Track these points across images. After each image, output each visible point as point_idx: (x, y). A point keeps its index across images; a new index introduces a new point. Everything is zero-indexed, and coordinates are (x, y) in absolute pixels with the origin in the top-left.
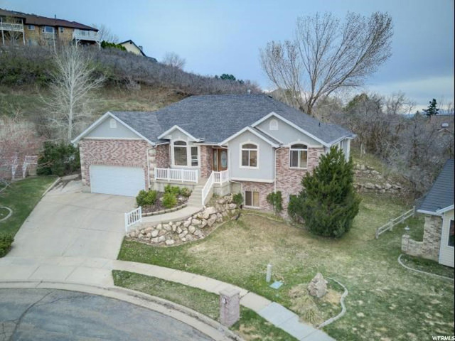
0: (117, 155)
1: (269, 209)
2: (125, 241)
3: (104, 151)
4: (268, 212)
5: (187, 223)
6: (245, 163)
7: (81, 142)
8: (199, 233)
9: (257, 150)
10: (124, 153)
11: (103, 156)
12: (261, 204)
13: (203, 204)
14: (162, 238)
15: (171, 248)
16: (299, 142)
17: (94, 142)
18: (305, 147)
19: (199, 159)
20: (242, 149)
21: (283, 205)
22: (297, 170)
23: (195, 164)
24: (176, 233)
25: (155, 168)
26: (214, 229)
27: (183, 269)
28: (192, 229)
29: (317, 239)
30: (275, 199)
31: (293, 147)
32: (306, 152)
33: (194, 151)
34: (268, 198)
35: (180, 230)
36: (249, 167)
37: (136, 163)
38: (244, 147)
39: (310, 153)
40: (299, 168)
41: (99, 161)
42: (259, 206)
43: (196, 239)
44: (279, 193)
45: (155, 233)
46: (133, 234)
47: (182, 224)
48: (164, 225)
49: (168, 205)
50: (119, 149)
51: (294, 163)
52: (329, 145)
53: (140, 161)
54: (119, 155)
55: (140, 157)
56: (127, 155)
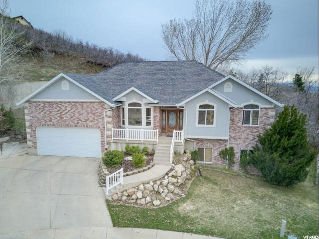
0: (69, 117)
1: (221, 164)
2: (109, 204)
3: (54, 113)
4: (220, 167)
5: (165, 182)
6: (201, 122)
7: (27, 105)
8: (177, 191)
9: (215, 109)
10: (77, 115)
11: (53, 118)
12: (213, 159)
13: (171, 162)
14: (148, 199)
16: (252, 102)
17: (42, 104)
18: (257, 106)
19: (152, 120)
20: (198, 109)
21: (235, 160)
22: (249, 128)
23: (148, 124)
24: (158, 192)
25: (112, 129)
26: (189, 186)
28: (172, 187)
29: (278, 189)
30: (227, 154)
31: (245, 107)
32: (258, 111)
33: (148, 111)
34: (220, 154)
35: (161, 190)
36: (205, 126)
37: (92, 124)
38: (201, 107)
39: (263, 112)
40: (250, 125)
41: (49, 123)
42: (211, 161)
43: (178, 198)
44: (232, 149)
45: (139, 195)
46: (115, 197)
47: (161, 184)
48: (146, 185)
49: (137, 165)
50: (72, 111)
51: (246, 120)
52: (282, 105)
53: (96, 122)
54: (72, 117)
55: (96, 118)
56: (81, 117)
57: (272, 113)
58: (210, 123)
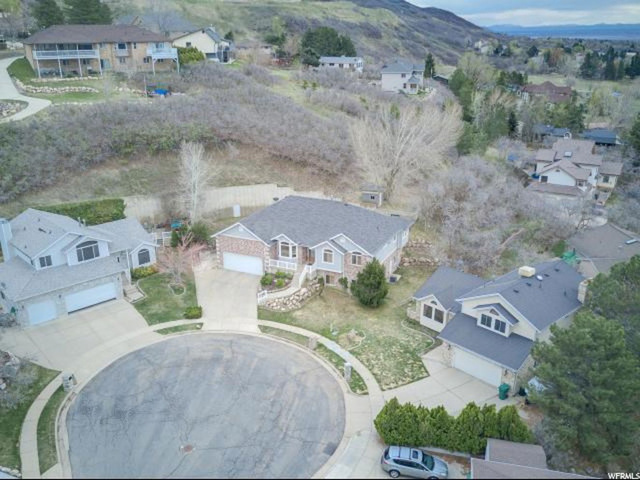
0: (243, 248)
1: (340, 287)
2: (259, 308)
3: (234, 245)
4: (339, 289)
5: (292, 298)
6: (325, 260)
7: (218, 238)
8: (298, 304)
9: (333, 253)
11: (234, 248)
12: (335, 284)
13: (300, 286)
14: (279, 307)
15: (284, 313)
16: (357, 251)
17: (227, 238)
18: (360, 254)
19: (297, 253)
20: (323, 252)
22: (356, 267)
23: (294, 256)
24: (285, 304)
25: (270, 259)
26: (307, 301)
27: (291, 324)
28: (294, 301)
30: (343, 281)
31: (353, 253)
32: (361, 257)
33: (294, 248)
34: (339, 281)
35: (288, 303)
36: (328, 263)
37: (257, 255)
38: (325, 251)
39: (363, 258)
40: (357, 265)
41: (231, 250)
43: (296, 308)
44: (346, 279)
45: (275, 304)
46: (263, 304)
47: (289, 299)
48: (279, 299)
49: (280, 286)
50: (245, 245)
51: (354, 262)
53: (259, 254)
54: (246, 248)
55: (260, 251)
56: (251, 250)
57: (368, 259)
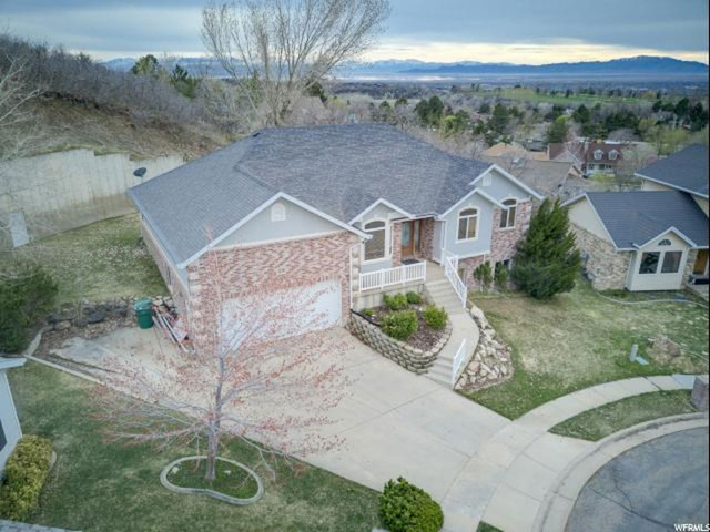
1: (476, 286)
3: (255, 268)
4: (474, 290)
6: (462, 235)
9: (478, 215)
10: (302, 263)
11: (255, 278)
16: (511, 197)
18: (515, 202)
20: (459, 218)
21: (490, 276)
22: (506, 232)
30: (482, 271)
31: (503, 204)
32: (515, 208)
34: (474, 274)
36: (467, 240)
38: (462, 214)
40: (507, 227)
50: (292, 258)
51: (504, 223)
52: (542, 198)
53: (335, 269)
54: (293, 268)
55: (336, 262)
56: (310, 266)
57: (529, 208)
58: (472, 234)
